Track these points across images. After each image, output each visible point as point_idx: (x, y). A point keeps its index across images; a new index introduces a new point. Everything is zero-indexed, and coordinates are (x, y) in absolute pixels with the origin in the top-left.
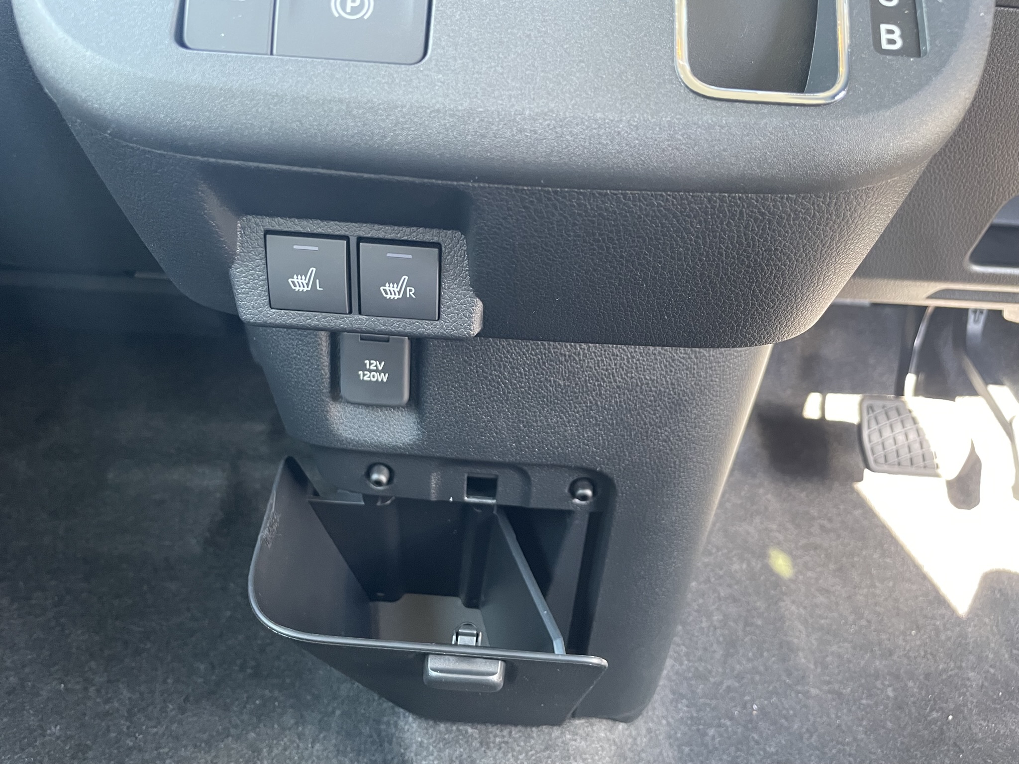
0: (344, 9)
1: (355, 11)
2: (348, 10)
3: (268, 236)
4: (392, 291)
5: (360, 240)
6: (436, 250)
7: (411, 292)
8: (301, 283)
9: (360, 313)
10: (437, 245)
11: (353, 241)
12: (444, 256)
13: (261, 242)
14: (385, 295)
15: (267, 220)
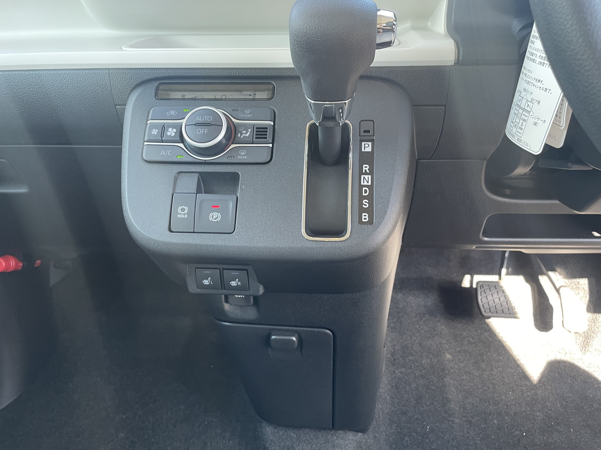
0: (213, 219)
1: (216, 219)
2: (214, 219)
3: (196, 269)
4: (233, 283)
5: (223, 269)
6: (246, 271)
7: (239, 283)
8: (206, 282)
9: (225, 289)
10: (247, 270)
11: (221, 270)
12: (249, 272)
13: (194, 270)
14: (231, 284)
15: (196, 265)
